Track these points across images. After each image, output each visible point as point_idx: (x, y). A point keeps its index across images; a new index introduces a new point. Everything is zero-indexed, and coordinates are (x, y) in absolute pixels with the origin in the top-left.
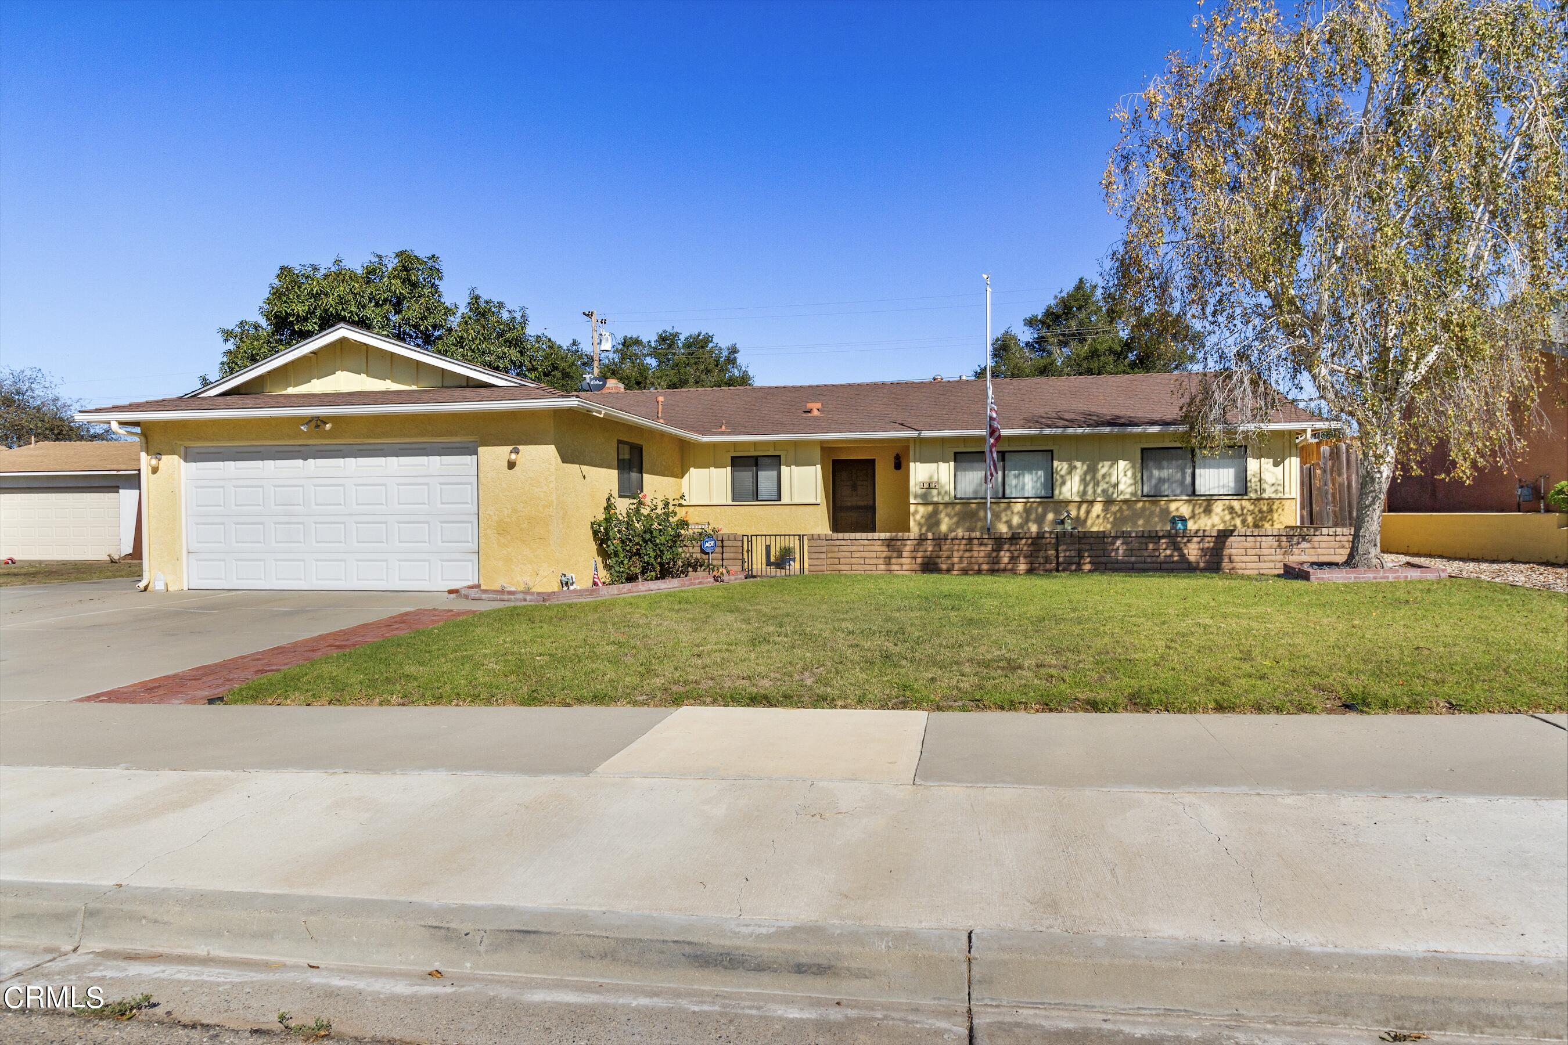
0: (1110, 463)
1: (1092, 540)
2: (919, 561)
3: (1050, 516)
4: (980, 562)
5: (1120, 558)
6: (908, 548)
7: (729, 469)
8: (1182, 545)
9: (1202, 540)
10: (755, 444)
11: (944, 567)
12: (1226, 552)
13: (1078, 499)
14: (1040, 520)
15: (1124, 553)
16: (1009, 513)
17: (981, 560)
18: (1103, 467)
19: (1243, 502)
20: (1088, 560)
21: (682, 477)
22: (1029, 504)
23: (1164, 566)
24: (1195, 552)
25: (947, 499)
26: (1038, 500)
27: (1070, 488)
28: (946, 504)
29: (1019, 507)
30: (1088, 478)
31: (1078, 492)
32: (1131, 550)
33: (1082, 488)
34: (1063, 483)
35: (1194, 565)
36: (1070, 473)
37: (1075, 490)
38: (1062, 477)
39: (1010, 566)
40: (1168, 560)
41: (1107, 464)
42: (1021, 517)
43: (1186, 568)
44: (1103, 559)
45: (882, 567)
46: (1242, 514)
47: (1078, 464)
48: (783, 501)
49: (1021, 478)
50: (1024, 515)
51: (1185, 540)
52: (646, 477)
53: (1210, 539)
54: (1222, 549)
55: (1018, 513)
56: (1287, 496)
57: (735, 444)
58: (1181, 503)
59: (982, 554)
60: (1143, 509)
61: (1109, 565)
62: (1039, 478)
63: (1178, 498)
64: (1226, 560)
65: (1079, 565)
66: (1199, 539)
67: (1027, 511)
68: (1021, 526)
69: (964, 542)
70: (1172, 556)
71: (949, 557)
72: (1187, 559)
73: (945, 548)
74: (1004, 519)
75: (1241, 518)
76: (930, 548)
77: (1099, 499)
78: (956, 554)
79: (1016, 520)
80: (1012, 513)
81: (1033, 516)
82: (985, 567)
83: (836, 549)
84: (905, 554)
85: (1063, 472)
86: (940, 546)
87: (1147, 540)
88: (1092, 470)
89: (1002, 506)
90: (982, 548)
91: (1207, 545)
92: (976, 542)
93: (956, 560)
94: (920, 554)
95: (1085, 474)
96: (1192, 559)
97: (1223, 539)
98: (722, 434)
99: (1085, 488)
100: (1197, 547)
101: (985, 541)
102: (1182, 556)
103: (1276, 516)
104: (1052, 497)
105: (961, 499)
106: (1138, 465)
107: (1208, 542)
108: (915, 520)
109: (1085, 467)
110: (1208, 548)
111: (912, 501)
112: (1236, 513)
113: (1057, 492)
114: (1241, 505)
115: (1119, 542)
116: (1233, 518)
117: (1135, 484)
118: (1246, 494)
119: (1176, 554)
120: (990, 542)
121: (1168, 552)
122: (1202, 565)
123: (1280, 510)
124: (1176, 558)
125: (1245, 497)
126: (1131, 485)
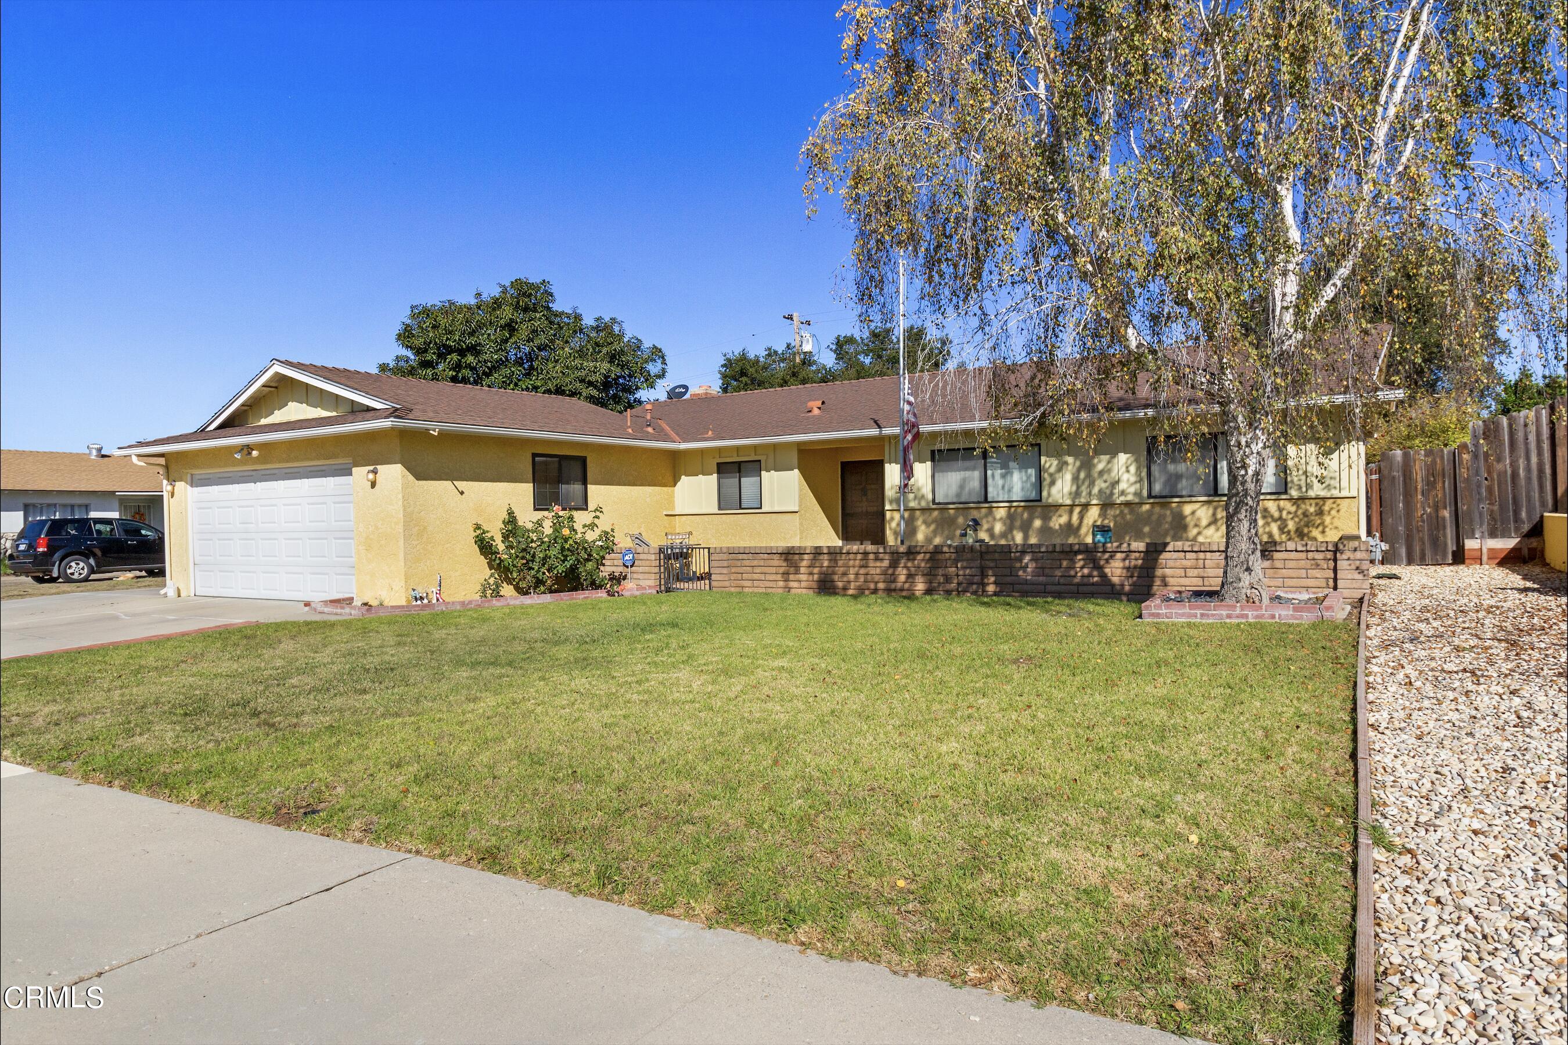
0: (1108, 457)
1: (997, 556)
2: (816, 577)
3: (1037, 523)
4: (876, 580)
5: (1029, 578)
6: (804, 563)
7: (715, 475)
8: (1102, 563)
9: (1127, 556)
10: (738, 449)
11: (840, 584)
12: (1159, 572)
13: (1069, 502)
14: (1026, 528)
15: (1033, 572)
16: (990, 519)
17: (877, 578)
18: (1100, 462)
19: (1282, 503)
20: (992, 579)
21: (675, 485)
22: (1013, 510)
23: (1082, 589)
24: (1118, 572)
25: (923, 504)
26: (1022, 504)
27: (1061, 490)
28: (923, 510)
29: (1001, 513)
30: (1082, 475)
31: (1070, 494)
32: (1043, 568)
33: (1074, 488)
34: (1053, 483)
35: (1118, 587)
36: (1060, 469)
37: (1066, 490)
38: (1051, 475)
39: (907, 586)
40: (1085, 580)
41: (1105, 458)
42: (1005, 524)
43: (1108, 591)
44: (1009, 579)
45: (781, 584)
46: (1280, 518)
47: (1070, 460)
48: (763, 510)
49: (1009, 478)
50: (1008, 521)
51: (1107, 556)
52: (591, 488)
53: (1137, 555)
54: (1154, 568)
55: (1001, 519)
56: (1344, 493)
57: (719, 450)
58: (1198, 505)
59: (878, 571)
60: (1150, 513)
61: (1017, 587)
62: (1029, 477)
63: (1194, 499)
64: (1158, 582)
65: (983, 585)
66: (1123, 555)
67: (1011, 517)
68: (1004, 535)
69: (859, 557)
70: (1090, 576)
71: (845, 574)
72: (1110, 580)
73: (840, 563)
74: (986, 526)
75: (1279, 523)
76: (826, 564)
77: (1094, 502)
78: (852, 571)
79: (998, 528)
80: (995, 519)
81: (1018, 523)
82: (881, 586)
83: (739, 563)
84: (802, 570)
85: (1052, 470)
86: (836, 561)
87: (1062, 556)
88: (1087, 465)
89: (984, 511)
90: (878, 564)
91: (1133, 563)
92: (871, 556)
93: (852, 577)
94: (816, 570)
95: (1079, 470)
96: (1116, 580)
97: (1155, 555)
98: (706, 440)
99: (1078, 487)
100: (1121, 565)
101: (881, 556)
102: (1103, 576)
103: (1327, 520)
104: (1040, 500)
105: (939, 504)
106: (1143, 458)
107: (1136, 559)
108: (890, 529)
109: (1078, 463)
110: (1135, 567)
111: (887, 507)
112: (1272, 517)
113: (1045, 494)
114: (1279, 506)
115: (1027, 558)
116: (1267, 524)
117: (1140, 481)
118: (1286, 492)
119: (1095, 573)
120: (887, 557)
121: (1086, 571)
122: (1127, 588)
123: (1333, 512)
124: (1096, 579)
125: (1284, 497)
126: (1136, 482)
